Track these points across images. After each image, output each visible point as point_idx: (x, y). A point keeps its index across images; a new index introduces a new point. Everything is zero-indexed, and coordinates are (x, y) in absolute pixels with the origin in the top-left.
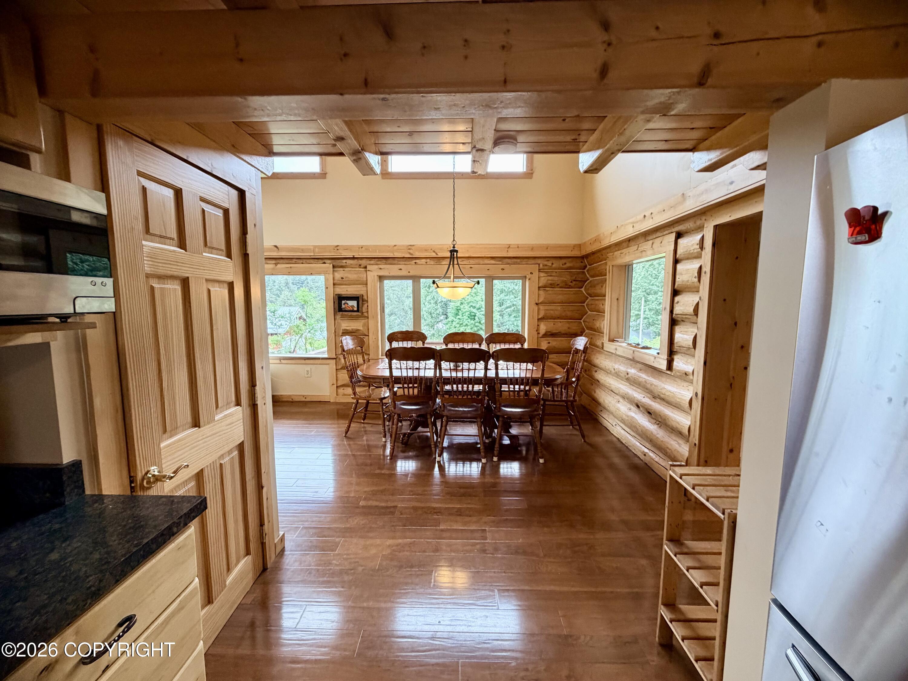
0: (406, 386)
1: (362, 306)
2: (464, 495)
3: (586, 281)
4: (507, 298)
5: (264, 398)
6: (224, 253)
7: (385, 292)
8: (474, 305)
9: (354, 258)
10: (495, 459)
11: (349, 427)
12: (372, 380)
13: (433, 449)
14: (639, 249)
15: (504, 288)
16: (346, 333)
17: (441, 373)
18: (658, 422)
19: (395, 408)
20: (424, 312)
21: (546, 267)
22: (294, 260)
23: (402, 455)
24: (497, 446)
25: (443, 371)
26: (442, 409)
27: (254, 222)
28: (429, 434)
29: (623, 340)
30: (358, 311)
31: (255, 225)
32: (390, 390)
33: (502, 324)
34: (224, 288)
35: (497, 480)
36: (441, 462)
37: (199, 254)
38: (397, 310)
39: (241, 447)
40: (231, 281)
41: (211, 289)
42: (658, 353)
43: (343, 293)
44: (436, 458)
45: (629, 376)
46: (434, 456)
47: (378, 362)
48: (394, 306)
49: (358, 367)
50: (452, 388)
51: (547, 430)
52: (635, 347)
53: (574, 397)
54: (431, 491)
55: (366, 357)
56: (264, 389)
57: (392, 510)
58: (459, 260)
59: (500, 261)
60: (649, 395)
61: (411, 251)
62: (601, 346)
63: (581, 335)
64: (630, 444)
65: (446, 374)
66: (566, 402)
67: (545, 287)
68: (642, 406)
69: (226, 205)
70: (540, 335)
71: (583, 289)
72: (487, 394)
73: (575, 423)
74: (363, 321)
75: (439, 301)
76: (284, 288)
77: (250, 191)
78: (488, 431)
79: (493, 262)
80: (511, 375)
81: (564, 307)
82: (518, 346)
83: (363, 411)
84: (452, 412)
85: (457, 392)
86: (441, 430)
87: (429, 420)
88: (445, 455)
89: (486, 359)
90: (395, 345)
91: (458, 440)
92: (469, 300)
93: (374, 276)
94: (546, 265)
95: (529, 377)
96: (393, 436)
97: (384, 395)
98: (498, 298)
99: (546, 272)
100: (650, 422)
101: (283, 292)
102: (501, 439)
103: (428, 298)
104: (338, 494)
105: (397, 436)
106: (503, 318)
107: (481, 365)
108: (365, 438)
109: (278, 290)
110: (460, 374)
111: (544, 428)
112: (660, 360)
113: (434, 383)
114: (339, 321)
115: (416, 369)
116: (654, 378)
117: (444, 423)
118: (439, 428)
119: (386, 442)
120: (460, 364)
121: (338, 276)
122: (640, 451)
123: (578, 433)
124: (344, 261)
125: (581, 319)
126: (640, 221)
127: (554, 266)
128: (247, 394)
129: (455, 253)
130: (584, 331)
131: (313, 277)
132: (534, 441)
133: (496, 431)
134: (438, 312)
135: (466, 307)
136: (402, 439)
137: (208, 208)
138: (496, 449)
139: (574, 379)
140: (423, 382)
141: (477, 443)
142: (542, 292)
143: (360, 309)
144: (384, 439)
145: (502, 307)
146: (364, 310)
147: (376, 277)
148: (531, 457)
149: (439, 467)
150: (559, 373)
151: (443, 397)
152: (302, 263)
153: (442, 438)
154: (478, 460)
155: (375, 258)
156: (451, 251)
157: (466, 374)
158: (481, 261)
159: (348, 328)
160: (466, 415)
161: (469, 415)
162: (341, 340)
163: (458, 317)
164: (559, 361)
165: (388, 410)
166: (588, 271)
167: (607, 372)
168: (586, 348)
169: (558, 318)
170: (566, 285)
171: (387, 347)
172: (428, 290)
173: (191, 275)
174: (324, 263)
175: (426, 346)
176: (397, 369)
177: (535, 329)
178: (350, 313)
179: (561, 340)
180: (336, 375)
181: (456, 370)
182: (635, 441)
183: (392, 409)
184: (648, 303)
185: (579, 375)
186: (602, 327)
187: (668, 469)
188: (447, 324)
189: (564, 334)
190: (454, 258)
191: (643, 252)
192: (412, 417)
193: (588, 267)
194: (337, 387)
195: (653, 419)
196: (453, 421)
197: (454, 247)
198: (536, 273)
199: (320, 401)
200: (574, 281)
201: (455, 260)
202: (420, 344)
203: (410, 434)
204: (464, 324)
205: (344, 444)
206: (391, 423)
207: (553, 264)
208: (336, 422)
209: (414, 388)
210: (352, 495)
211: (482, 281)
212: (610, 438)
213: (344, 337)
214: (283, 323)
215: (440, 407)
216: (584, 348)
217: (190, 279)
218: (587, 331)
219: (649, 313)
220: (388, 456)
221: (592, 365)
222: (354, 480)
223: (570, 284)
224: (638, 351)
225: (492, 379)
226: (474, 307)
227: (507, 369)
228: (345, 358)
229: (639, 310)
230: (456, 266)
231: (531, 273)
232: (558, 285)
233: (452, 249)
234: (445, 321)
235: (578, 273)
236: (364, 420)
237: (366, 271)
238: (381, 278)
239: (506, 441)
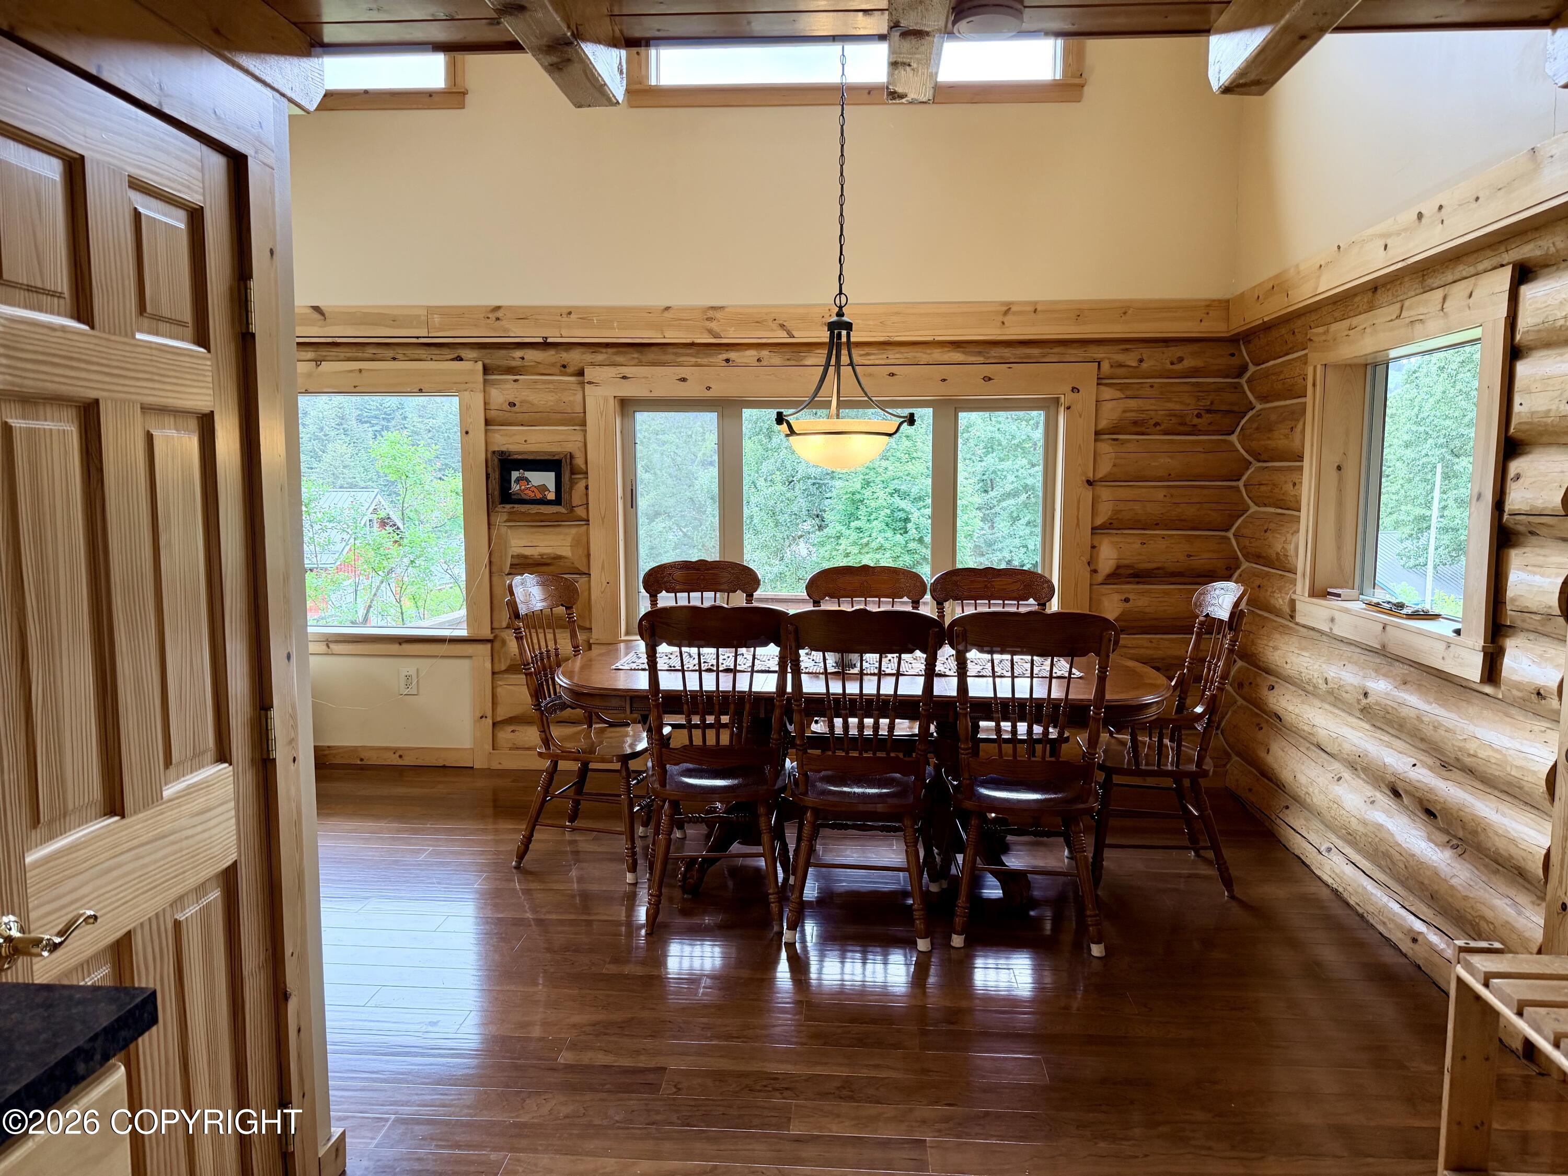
0: (696, 720)
1: (571, 489)
2: (861, 1041)
3: (1245, 413)
4: (1007, 464)
5: (292, 742)
6: (189, 331)
7: (638, 447)
8: (903, 488)
9: (545, 345)
10: (957, 941)
11: (528, 840)
12: (597, 702)
13: (774, 907)
14: (1404, 314)
15: (998, 435)
16: (523, 565)
17: (797, 684)
18: (1455, 842)
19: (663, 784)
20: (751, 510)
21: (1120, 371)
22: (372, 350)
23: (679, 921)
24: (961, 901)
25: (804, 677)
26: (802, 788)
27: (271, 246)
28: (762, 863)
29: (1356, 592)
30: (558, 501)
31: (272, 252)
32: (649, 731)
33: (990, 544)
34: (186, 430)
35: (964, 1004)
36: (798, 945)
37: (126, 335)
38: (672, 501)
39: (229, 877)
40: (207, 410)
41: (156, 433)
42: (1458, 632)
43: (513, 448)
44: (781, 934)
45: (1370, 699)
46: (776, 929)
47: (617, 650)
48: (662, 488)
49: (559, 666)
50: (831, 726)
51: (1113, 860)
52: (1389, 612)
53: (1199, 764)
54: (765, 1027)
55: (581, 637)
56: (293, 717)
57: (651, 1078)
58: (855, 352)
59: (979, 353)
60: (1430, 761)
61: (713, 325)
62: (1286, 609)
63: (1228, 578)
64: (1371, 909)
65: (812, 686)
66: (1177, 776)
67: (1115, 430)
68: (1409, 793)
69: (196, 198)
70: (1100, 577)
71: (1234, 438)
72: (935, 746)
73: (1205, 841)
74: (574, 531)
75: (799, 476)
76: (332, 434)
77: (261, 157)
78: (938, 859)
79: (957, 356)
80: (1004, 692)
81: (1173, 491)
82: (1030, 605)
83: (571, 793)
84: (831, 798)
85: (845, 741)
86: (797, 851)
87: (762, 820)
88: (811, 929)
89: (931, 641)
90: (666, 600)
91: (848, 881)
92: (890, 473)
93: (606, 399)
94: (1121, 365)
95: (1061, 700)
96: (658, 866)
97: (632, 745)
98: (979, 467)
99: (1122, 387)
100: (1430, 840)
101: (330, 446)
102: (976, 883)
103: (766, 467)
104: (493, 1029)
105: (669, 867)
106: (992, 527)
107: (915, 661)
108: (574, 873)
109: (317, 438)
110: (853, 688)
111: (1107, 853)
112: (1464, 653)
113: (777, 712)
114: (503, 530)
115: (727, 670)
116: (1444, 704)
117: (806, 830)
118: (792, 847)
119: (635, 884)
120: (855, 657)
121: (499, 397)
122: (1399, 927)
123: (1213, 872)
124: (518, 354)
125: (1227, 530)
126: (1405, 230)
127: (1144, 365)
128: (247, 731)
129: (844, 333)
130: (1238, 567)
131: (421, 400)
132: (1076, 892)
133: (960, 858)
134: (795, 509)
135: (881, 494)
136: (684, 875)
137: (150, 209)
138: (959, 911)
139: (1199, 710)
140: (747, 706)
141: (905, 894)
142: (1105, 448)
143: (565, 496)
144: (630, 878)
145: (992, 494)
146: (577, 498)
147: (611, 400)
148: (1067, 938)
149: (789, 959)
150: (1153, 688)
151: (806, 753)
152: (394, 359)
153: (800, 873)
154: (907, 943)
155: (607, 345)
156: (832, 326)
157: (870, 688)
158: (922, 355)
159: (528, 552)
160: (870, 808)
161: (880, 808)
162: (510, 587)
163: (853, 524)
164: (1159, 654)
165: (643, 793)
166: (1249, 381)
167: (1306, 689)
168: (1236, 613)
169: (1156, 525)
170: (1183, 424)
171: (644, 606)
172: (765, 441)
173: (105, 394)
174: (460, 359)
175: (755, 604)
176: (672, 669)
177: (1085, 559)
178: (534, 509)
179: (1166, 593)
180: (493, 688)
181: (842, 675)
182: (1385, 899)
183: (657, 785)
184: (1454, 481)
185: (1213, 698)
186: (1292, 552)
187: (1454, 961)
188: (822, 544)
189: (1173, 574)
190: (839, 346)
191: (1418, 326)
192: (714, 810)
193: (1252, 369)
194: (494, 724)
195: (1440, 829)
196: (833, 827)
197: (840, 314)
198: (1089, 391)
199: (444, 767)
200: (1209, 411)
201: (844, 352)
202: (738, 600)
203: (708, 861)
204: (874, 545)
205: (515, 890)
206: (650, 831)
207: (1141, 361)
208: (490, 827)
209: (718, 726)
210: (536, 1032)
211: (925, 415)
212: (1312, 888)
213: (518, 579)
214: (336, 536)
215: (796, 780)
216: (1232, 615)
217: (101, 401)
218: (1245, 565)
219: (1457, 513)
220: (641, 927)
221: (1259, 668)
222: (541, 990)
223: (1196, 421)
224: (1398, 626)
225: (946, 703)
226: (904, 495)
227: (994, 676)
228: (519, 638)
229: (1428, 505)
230: (846, 371)
231: (1075, 390)
232: (1156, 424)
233: (834, 318)
234: (817, 536)
235: (1220, 389)
236: (571, 821)
237: (582, 384)
238: (627, 406)
239: (993, 891)
